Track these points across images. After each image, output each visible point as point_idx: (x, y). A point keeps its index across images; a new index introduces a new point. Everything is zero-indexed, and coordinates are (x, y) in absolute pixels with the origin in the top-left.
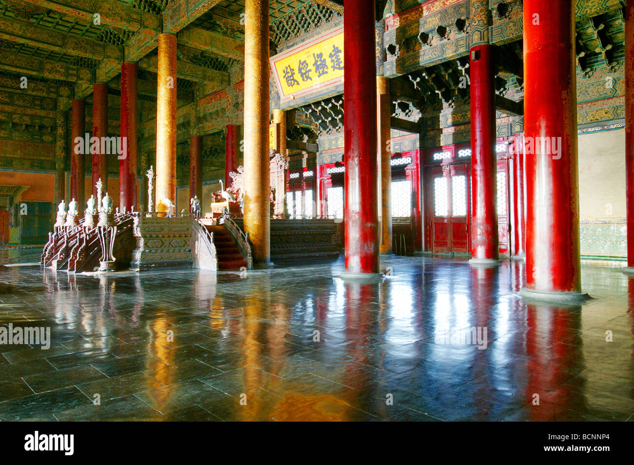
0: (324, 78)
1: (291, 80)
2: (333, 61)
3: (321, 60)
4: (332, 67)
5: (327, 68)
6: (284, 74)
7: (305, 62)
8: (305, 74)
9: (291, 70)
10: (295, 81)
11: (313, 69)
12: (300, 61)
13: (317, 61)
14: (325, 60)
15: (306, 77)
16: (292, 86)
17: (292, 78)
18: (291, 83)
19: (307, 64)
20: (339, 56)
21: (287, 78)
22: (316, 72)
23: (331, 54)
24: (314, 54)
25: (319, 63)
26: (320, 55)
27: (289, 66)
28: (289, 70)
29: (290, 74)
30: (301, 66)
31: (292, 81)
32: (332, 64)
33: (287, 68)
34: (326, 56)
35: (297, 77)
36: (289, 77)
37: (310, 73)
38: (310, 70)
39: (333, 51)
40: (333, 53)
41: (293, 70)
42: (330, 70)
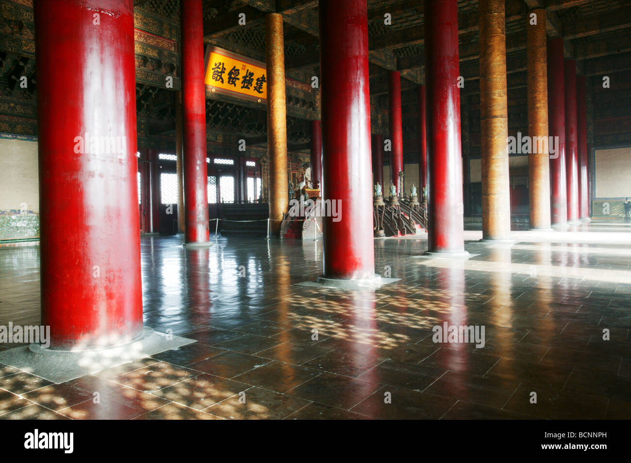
0: (245, 91)
1: (219, 75)
2: (257, 83)
3: (250, 78)
4: (255, 87)
5: (251, 86)
6: (215, 67)
7: (238, 70)
8: (233, 79)
9: (223, 67)
10: (221, 78)
11: (242, 80)
12: (235, 67)
13: (246, 76)
14: (253, 79)
15: (232, 81)
16: (216, 80)
17: (220, 74)
18: (217, 78)
19: (239, 73)
20: (263, 83)
21: (215, 71)
22: (242, 83)
23: (259, 78)
24: (248, 70)
25: (248, 78)
26: (252, 74)
27: (223, 64)
28: (221, 66)
29: (220, 70)
30: (233, 71)
31: (219, 77)
32: (256, 86)
33: (220, 64)
34: (255, 77)
35: (225, 76)
36: (217, 71)
37: (237, 80)
38: (238, 79)
39: (261, 78)
40: (260, 79)
41: (225, 69)
42: (252, 88)
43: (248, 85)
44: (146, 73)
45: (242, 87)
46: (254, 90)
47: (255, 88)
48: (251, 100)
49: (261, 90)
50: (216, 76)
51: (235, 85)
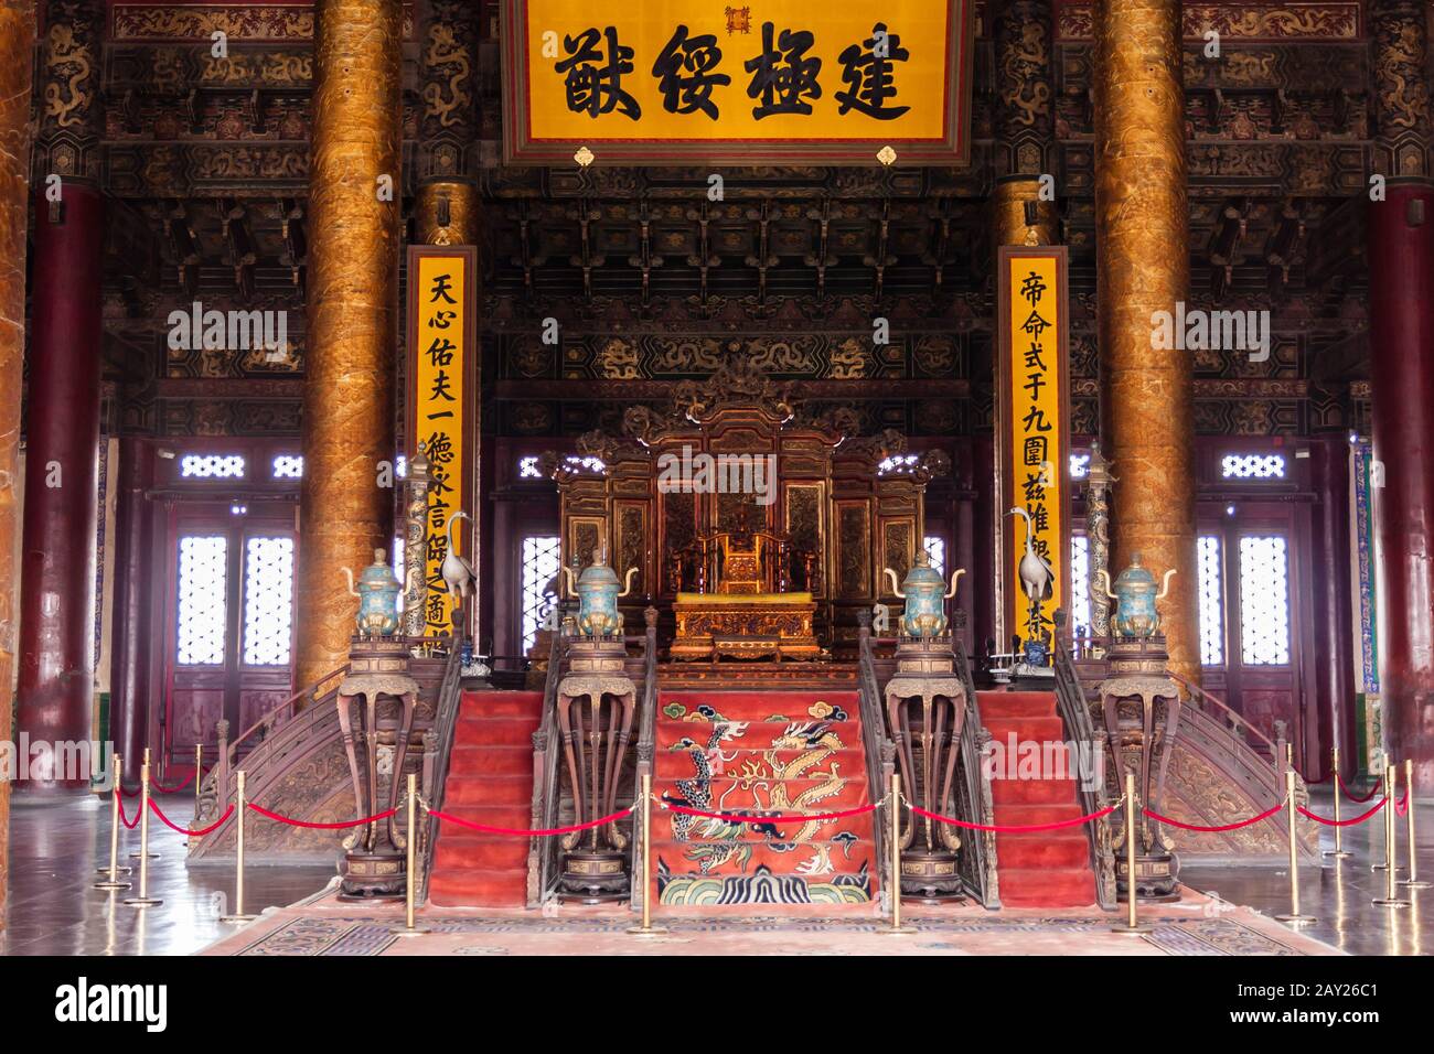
0: (783, 127)
1: (603, 89)
2: (851, 77)
3: (793, 59)
4: (841, 96)
5: (816, 95)
6: (565, 56)
7: (708, 40)
8: (691, 84)
9: (615, 47)
10: (618, 96)
11: (744, 79)
12: (682, 29)
14: (815, 63)
15: (689, 98)
16: (593, 112)
17: (605, 82)
18: (593, 100)
19: (715, 54)
21: (572, 76)
22: (753, 94)
23: (854, 51)
24: (768, 27)
25: (781, 65)
26: (800, 40)
27: (611, 31)
29: (601, 65)
30: (679, 50)
31: (604, 97)
32: (846, 88)
33: (592, 34)
34: (826, 51)
35: (641, 85)
36: (588, 70)
37: (718, 87)
38: (724, 80)
39: (868, 43)
40: (867, 51)
41: (629, 52)
42: (826, 104)
43: (793, 95)
44: (258, 155)
45: (759, 114)
46: (843, 111)
47: (847, 102)
48: (836, 163)
49: (888, 103)
50: (589, 93)
51: (713, 112)
